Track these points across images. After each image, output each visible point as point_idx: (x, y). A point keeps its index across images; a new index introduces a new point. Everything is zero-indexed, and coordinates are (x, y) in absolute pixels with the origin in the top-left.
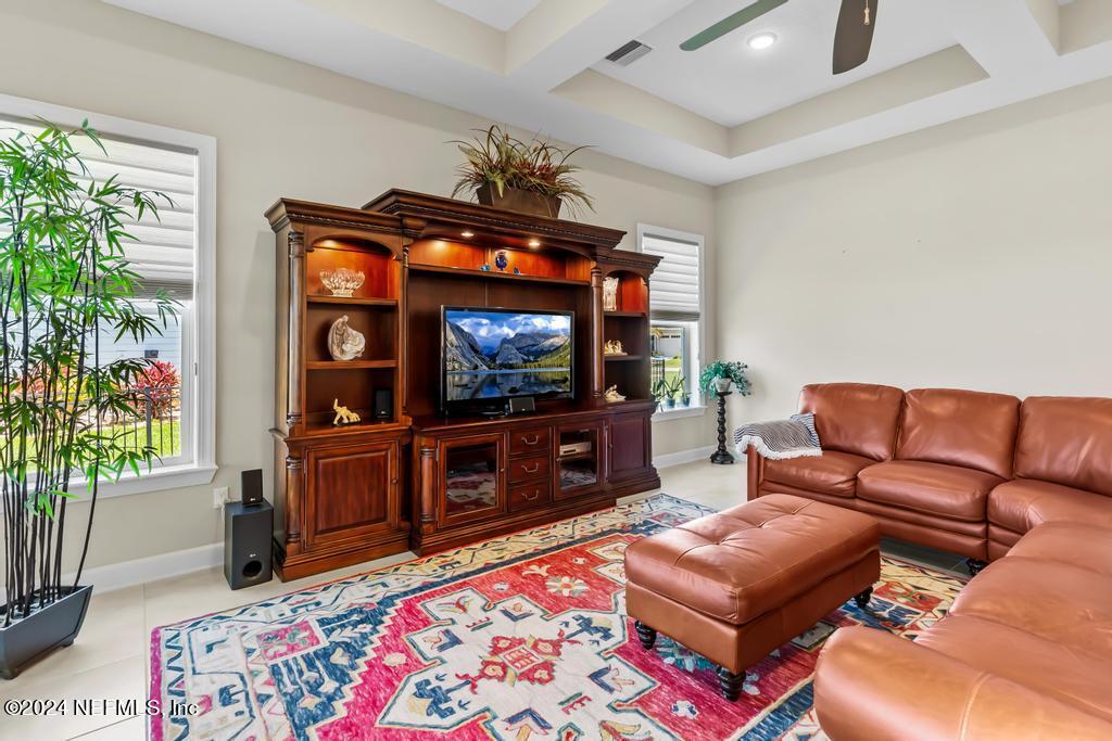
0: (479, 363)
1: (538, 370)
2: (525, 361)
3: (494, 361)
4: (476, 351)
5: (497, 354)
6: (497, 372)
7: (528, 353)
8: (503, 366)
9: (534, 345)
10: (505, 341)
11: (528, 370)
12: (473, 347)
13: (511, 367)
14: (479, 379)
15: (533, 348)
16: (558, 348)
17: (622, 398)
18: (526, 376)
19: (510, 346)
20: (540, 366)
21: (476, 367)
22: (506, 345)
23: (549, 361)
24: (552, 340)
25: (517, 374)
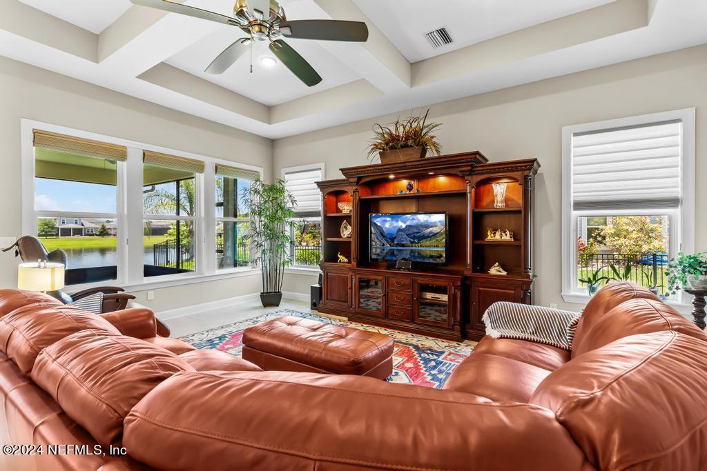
0: (385, 242)
1: (420, 248)
2: (412, 243)
3: (393, 242)
4: (384, 236)
5: (395, 238)
6: (395, 248)
7: (414, 238)
8: (398, 245)
9: (418, 233)
10: (400, 230)
11: (414, 248)
12: (382, 234)
13: (403, 246)
14: (385, 251)
15: (417, 234)
16: (436, 234)
17: (504, 273)
18: (412, 251)
19: (402, 233)
20: (421, 246)
21: (384, 245)
22: (400, 233)
23: (428, 243)
24: (431, 229)
25: (406, 250)
